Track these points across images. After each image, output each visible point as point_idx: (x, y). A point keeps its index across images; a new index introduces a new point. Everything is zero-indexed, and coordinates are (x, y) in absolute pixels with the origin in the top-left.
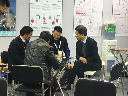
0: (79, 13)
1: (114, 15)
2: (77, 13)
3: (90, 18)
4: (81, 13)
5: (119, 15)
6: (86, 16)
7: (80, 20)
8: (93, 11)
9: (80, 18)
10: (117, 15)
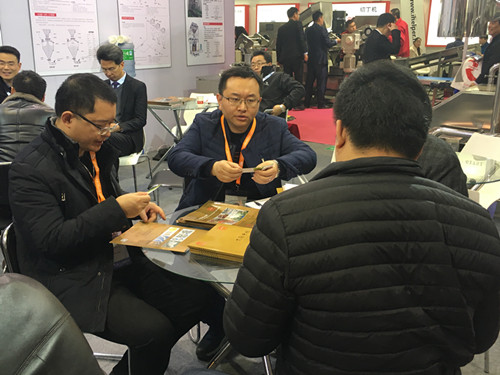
0: (43, 14)
1: (123, 18)
2: (36, 14)
3: (71, 28)
4: (48, 15)
5: (133, 18)
6: (60, 23)
7: (47, 32)
8: (74, 10)
9: (45, 27)
10: (128, 18)
